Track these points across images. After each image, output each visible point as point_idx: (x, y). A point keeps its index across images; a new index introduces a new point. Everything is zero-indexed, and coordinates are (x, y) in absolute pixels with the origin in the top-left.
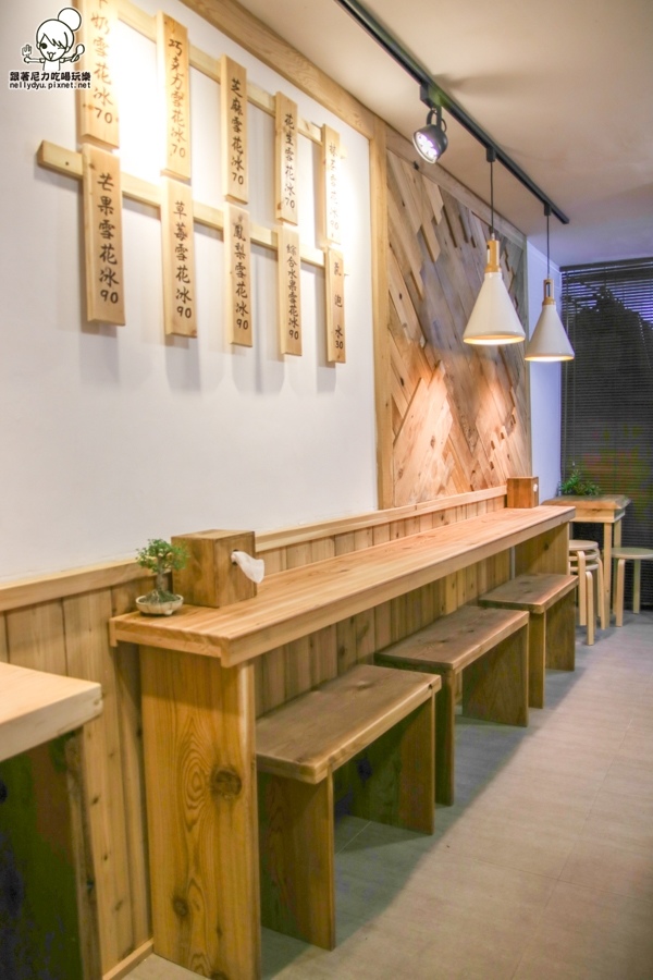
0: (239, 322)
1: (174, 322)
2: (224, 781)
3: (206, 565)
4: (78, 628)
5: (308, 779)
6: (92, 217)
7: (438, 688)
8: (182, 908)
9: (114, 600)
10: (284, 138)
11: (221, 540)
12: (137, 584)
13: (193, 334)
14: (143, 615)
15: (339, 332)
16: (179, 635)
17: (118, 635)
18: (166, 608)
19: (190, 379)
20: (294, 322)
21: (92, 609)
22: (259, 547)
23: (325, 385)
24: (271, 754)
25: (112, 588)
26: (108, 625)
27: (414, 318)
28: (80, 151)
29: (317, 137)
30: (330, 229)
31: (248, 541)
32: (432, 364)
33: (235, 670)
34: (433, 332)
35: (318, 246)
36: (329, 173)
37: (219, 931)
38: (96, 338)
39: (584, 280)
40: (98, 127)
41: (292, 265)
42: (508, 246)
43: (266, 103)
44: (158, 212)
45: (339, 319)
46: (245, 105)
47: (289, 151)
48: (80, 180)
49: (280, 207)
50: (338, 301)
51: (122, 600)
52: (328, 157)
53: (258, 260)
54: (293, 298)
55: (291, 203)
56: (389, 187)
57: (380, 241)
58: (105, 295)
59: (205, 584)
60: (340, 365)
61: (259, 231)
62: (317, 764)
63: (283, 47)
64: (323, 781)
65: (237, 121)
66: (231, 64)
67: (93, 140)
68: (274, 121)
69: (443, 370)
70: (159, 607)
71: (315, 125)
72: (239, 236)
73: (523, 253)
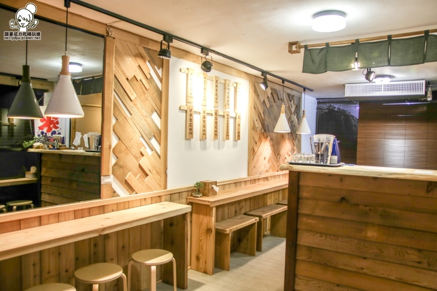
0: (215, 134)
1: (202, 137)
2: (209, 230)
3: (207, 188)
4: (182, 198)
5: (225, 233)
6: (188, 118)
7: (258, 220)
8: (198, 258)
9: (188, 194)
10: (227, 89)
11: (210, 183)
12: (193, 191)
13: (206, 138)
14: (194, 197)
15: (239, 133)
16: (202, 201)
17: (189, 201)
18: (199, 196)
19: (204, 147)
20: (228, 132)
21: (184, 195)
22: (218, 185)
23: (235, 146)
24: (218, 228)
25: (188, 191)
26: (187, 199)
27: (261, 125)
28: (186, 105)
29: (235, 85)
31: (215, 183)
32: (266, 136)
33: (212, 208)
34: (267, 128)
35: (235, 112)
36: (238, 93)
37: (206, 263)
38: (187, 141)
39: (324, 103)
40: (190, 100)
41: (228, 118)
42: (294, 98)
43: (223, 82)
44: (200, 113)
45: (239, 129)
46: (219, 85)
47: (228, 92)
48: (186, 111)
49: (225, 106)
50: (239, 125)
51: (190, 194)
52: (238, 90)
53: (220, 119)
54: (228, 127)
55: (228, 104)
56: (254, 92)
57: (251, 107)
58: (189, 132)
59: (206, 192)
60: (238, 141)
61: (221, 113)
62: (227, 230)
63: (228, 68)
64: (229, 234)
65: (217, 89)
66: (216, 77)
67: (189, 103)
68: (225, 86)
69: (269, 138)
70: (197, 195)
71: (235, 83)
72: (216, 115)
73: (300, 98)
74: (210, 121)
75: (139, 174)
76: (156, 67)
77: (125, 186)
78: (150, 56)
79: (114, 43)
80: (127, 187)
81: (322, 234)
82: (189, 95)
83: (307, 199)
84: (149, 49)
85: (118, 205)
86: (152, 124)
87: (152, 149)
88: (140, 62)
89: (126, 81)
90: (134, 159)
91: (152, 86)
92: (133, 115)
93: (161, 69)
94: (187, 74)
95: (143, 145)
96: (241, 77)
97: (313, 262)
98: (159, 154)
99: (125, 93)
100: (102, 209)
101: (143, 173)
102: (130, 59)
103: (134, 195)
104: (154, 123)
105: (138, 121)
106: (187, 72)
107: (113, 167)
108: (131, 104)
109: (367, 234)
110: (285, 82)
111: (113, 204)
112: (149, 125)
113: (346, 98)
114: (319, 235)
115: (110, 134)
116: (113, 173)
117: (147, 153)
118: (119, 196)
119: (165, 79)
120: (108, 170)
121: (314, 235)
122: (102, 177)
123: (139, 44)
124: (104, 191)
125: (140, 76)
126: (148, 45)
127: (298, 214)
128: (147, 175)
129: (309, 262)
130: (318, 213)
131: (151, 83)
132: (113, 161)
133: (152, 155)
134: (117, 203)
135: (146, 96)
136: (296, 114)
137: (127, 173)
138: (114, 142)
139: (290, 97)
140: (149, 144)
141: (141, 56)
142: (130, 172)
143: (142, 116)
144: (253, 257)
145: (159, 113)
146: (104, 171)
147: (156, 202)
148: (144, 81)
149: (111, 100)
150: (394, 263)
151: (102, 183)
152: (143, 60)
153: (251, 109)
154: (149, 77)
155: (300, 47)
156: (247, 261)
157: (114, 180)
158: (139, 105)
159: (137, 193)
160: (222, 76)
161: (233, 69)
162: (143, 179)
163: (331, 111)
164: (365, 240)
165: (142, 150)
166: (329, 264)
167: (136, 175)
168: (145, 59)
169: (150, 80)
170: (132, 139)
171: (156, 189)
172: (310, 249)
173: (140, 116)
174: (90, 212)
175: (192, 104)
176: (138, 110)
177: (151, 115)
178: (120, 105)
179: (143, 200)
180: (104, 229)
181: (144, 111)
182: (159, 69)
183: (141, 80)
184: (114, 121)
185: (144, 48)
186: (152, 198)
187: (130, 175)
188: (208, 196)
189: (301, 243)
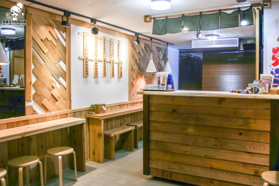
0: (104, 74)
1: (95, 76)
2: (100, 135)
3: (98, 108)
4: (82, 115)
5: (111, 136)
6: (85, 64)
8: (94, 153)
9: (86, 112)
10: (112, 45)
11: (100, 105)
12: (89, 110)
13: (98, 77)
14: (90, 114)
15: (121, 73)
16: (95, 116)
17: (87, 116)
18: (93, 113)
19: (97, 83)
20: (113, 73)
21: (84, 113)
22: (106, 106)
23: (119, 81)
24: (106, 133)
25: (86, 110)
26: (85, 115)
27: (137, 68)
28: (83, 56)
29: (118, 42)
30: (120, 57)
31: (104, 105)
32: (141, 75)
33: (101, 120)
34: (142, 69)
35: (118, 59)
36: (120, 48)
37: (99, 156)
38: (85, 79)
39: (184, 52)
40: (86, 52)
41: (113, 64)
42: (162, 49)
43: (109, 40)
44: (93, 61)
45: (121, 71)
46: (106, 42)
47: (113, 47)
48: (83, 59)
49: (111, 56)
50: (121, 68)
51: (87, 112)
52: (120, 45)
53: (107, 65)
54: (113, 69)
55: (113, 55)
56: (132, 46)
57: (130, 56)
58: (86, 73)
59: (98, 111)
60: (121, 78)
61: (108, 60)
62: (112, 134)
63: (112, 31)
64: (113, 137)
65: (105, 45)
66: (104, 37)
67: (85, 54)
68: (111, 43)
69: (144, 76)
70: (92, 113)
71: (118, 41)
72: (104, 61)
73: (166, 49)
74: (100, 66)
75: (52, 100)
76: (61, 32)
77: (42, 107)
78: (57, 25)
79: (31, 17)
80: (43, 108)
81: (163, 132)
82: (85, 49)
83: (154, 111)
84: (56, 21)
85: (38, 119)
86: (59, 68)
87: (60, 84)
88: (50, 29)
89: (41, 41)
90: (48, 90)
91: (59, 44)
92: (46, 62)
93: (65, 33)
94: (84, 36)
95: (54, 81)
96: (122, 37)
97: (159, 150)
98: (65, 87)
99: (40, 49)
100: (27, 122)
101: (54, 99)
102: (43, 27)
103: (48, 113)
104: (61, 68)
105: (50, 67)
106: (83, 34)
107: (33, 96)
108: (44, 55)
109: (188, 131)
110: (153, 39)
111: (34, 119)
112: (57, 69)
113: (193, 49)
114: (161, 133)
115: (30, 74)
116: (33, 100)
117: (57, 86)
118: (38, 114)
119: (68, 39)
120: (30, 97)
121: (159, 134)
122: (26, 102)
123: (49, 18)
124: (28, 111)
125: (50, 38)
126: (55, 18)
127: (149, 121)
128: (57, 101)
129: (156, 150)
130: (161, 120)
131: (59, 42)
132: (33, 92)
133: (60, 88)
134: (37, 118)
135: (55, 50)
136: (163, 60)
137: (43, 100)
138: (34, 79)
139: (159, 49)
140: (58, 80)
141: (51, 25)
142: (45, 99)
143: (53, 63)
144: (132, 152)
145: (64, 61)
146: (27, 98)
147: (64, 118)
148: (53, 41)
149: (31, 54)
150: (203, 147)
151: (26, 105)
152: (52, 28)
153: (130, 58)
154: (56, 38)
155: (151, 19)
156: (127, 154)
157: (34, 104)
158: (50, 56)
159: (50, 112)
160: (108, 36)
161: (116, 32)
162: (54, 103)
163: (189, 58)
164: (187, 134)
165: (53, 84)
166: (168, 150)
167: (49, 101)
168: (54, 27)
169: (58, 40)
170: (46, 78)
171: (63, 109)
172: (157, 142)
173: (51, 63)
174: (18, 124)
175: (88, 55)
176: (50, 59)
177: (59, 62)
178: (37, 56)
179: (55, 116)
180: (26, 133)
181: (54, 60)
182: (63, 33)
183: (51, 40)
184: (33, 67)
185: (53, 20)
186: (61, 115)
187: (45, 101)
188: (99, 113)
189: (152, 139)
